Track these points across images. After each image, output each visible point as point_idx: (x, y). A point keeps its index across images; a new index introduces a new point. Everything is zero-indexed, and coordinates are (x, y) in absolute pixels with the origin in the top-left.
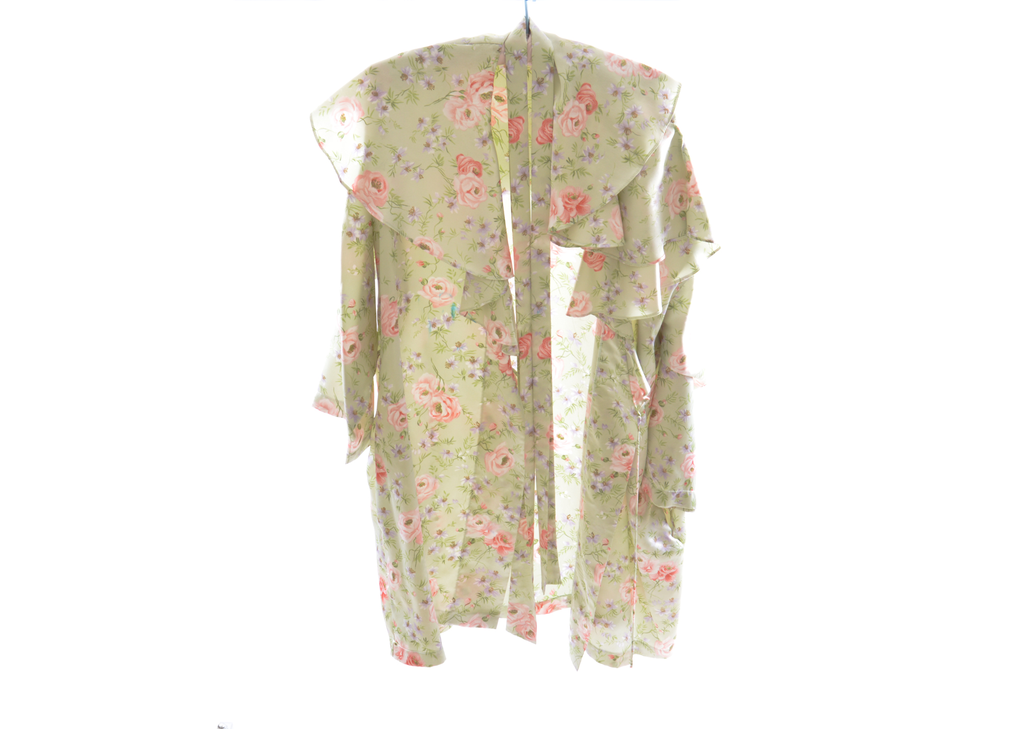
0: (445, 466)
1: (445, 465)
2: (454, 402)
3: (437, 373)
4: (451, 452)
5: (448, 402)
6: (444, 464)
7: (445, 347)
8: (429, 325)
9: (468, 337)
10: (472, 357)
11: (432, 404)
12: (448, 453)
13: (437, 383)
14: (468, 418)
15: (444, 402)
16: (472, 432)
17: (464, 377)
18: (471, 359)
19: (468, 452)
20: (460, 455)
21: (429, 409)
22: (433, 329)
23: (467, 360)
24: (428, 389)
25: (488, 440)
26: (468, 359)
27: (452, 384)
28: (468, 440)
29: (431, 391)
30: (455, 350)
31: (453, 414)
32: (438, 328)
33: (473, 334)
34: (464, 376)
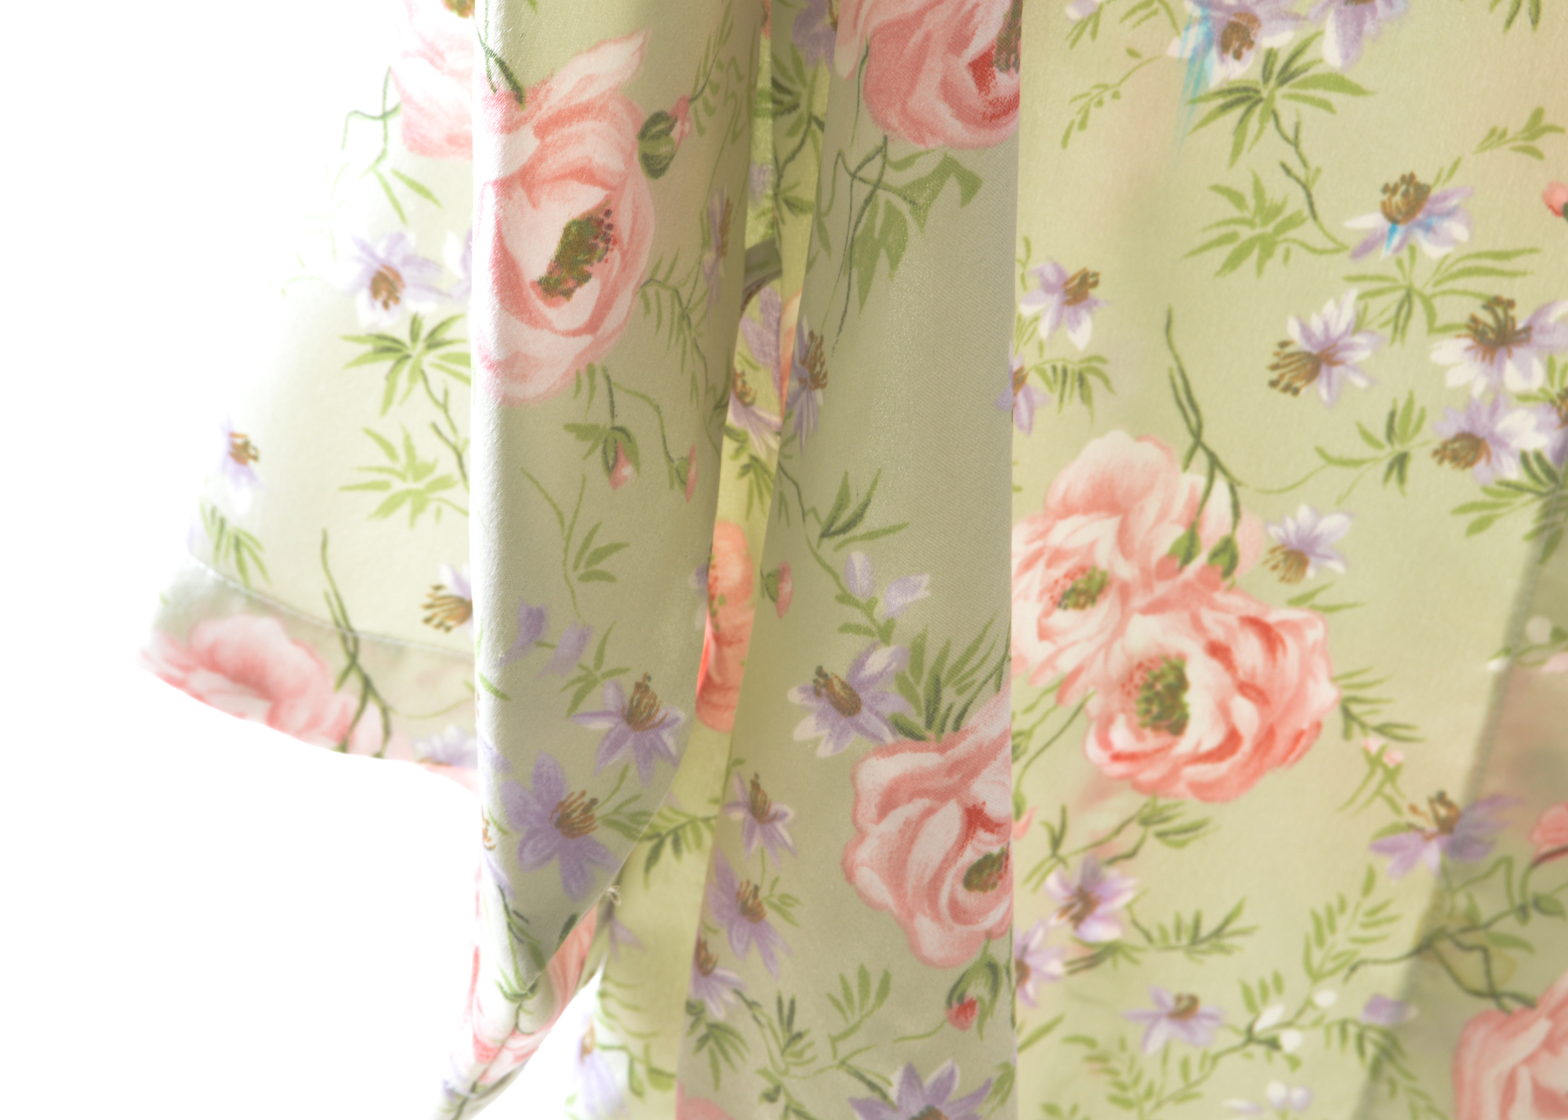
0: (1149, 1105)
1: (1149, 1094)
2: (1292, 654)
3: (1197, 434)
4: (1204, 1006)
5: (1249, 651)
6: (1142, 1089)
7: (1293, 222)
8: (1195, 36)
9: (1496, 136)
10: (1493, 303)
11: (1117, 665)
12: (1185, 1011)
13: (1179, 507)
14: (1374, 761)
15: (1219, 651)
16: (1385, 864)
17: (1400, 462)
18: (1486, 318)
19: (1326, 998)
20: (1269, 1017)
21: (1094, 705)
22: (1225, 71)
23: (1447, 328)
24: (1106, 557)
25: (1509, 926)
26: (1462, 318)
27: (1299, 518)
28: (1342, 921)
29: (1125, 571)
30: (1368, 246)
31: (1267, 737)
32: (1271, 55)
33: (1538, 114)
34: (1399, 448)
